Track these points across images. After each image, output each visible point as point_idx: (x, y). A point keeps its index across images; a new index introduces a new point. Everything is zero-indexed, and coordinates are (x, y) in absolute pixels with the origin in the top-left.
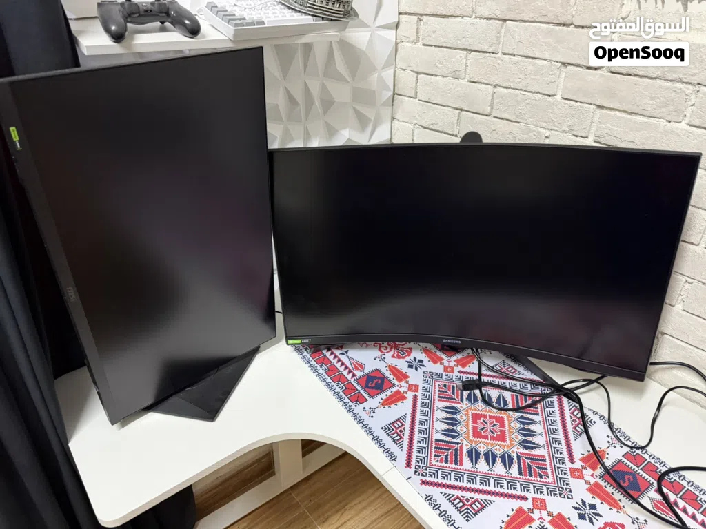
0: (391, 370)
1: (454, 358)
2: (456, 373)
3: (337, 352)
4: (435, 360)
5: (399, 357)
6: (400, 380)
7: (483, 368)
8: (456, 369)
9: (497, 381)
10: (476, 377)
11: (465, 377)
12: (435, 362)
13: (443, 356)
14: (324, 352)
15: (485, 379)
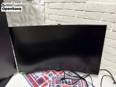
0: (45, 77)
1: (59, 72)
2: (59, 76)
3: (32, 74)
4: (55, 73)
5: (47, 74)
6: (47, 80)
7: (65, 74)
8: (59, 75)
9: (68, 77)
10: (64, 77)
11: (61, 77)
12: (55, 74)
13: (57, 72)
14: (29, 74)
15: (66, 77)
